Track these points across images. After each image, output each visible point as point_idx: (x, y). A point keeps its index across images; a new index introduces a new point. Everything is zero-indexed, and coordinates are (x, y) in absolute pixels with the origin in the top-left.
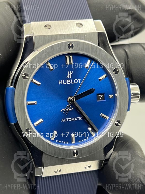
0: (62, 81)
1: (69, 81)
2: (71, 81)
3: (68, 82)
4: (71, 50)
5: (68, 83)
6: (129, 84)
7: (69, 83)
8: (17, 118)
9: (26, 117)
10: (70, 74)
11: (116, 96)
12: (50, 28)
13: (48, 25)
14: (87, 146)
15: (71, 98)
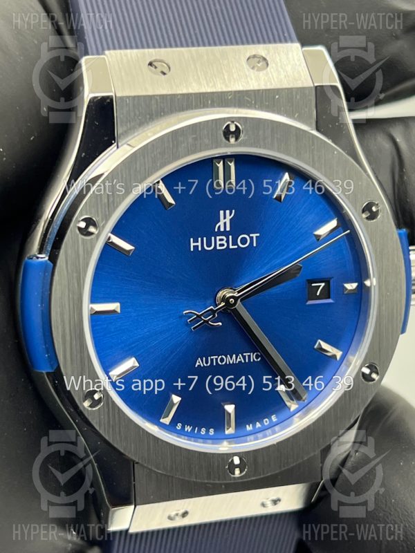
0: (200, 239)
1: (222, 240)
2: (228, 241)
3: (218, 243)
4: (232, 146)
5: (218, 248)
6: (406, 248)
7: (221, 245)
8: (59, 357)
9: (86, 353)
10: (225, 220)
11: (368, 289)
12: (165, 71)
13: (160, 61)
14: (274, 445)
15: (228, 295)
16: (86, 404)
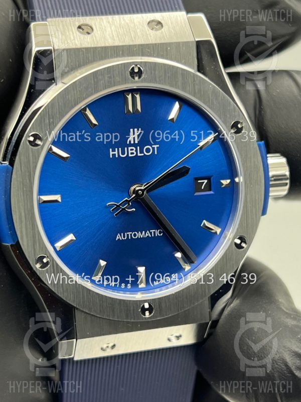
0: (116, 149)
1: (133, 150)
2: (136, 151)
3: (130, 152)
4: (137, 82)
6: (264, 155)
7: (132, 153)
8: (17, 233)
9: (36, 230)
11: (238, 184)
12: (89, 32)
13: (87, 25)
14: (173, 294)
15: (137, 189)
16: (38, 266)
